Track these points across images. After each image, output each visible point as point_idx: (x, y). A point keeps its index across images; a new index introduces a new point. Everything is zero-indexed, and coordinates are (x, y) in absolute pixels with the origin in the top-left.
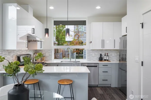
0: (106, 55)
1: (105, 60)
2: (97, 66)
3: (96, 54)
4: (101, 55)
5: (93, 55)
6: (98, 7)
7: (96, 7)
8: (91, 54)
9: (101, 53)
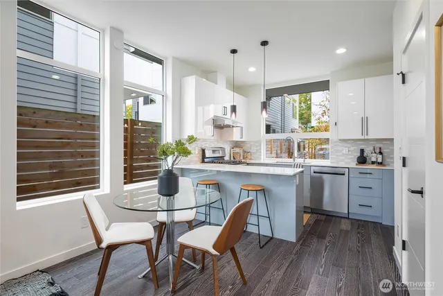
0: (378, 151)
1: (373, 163)
2: (344, 174)
3: (352, 148)
4: (362, 151)
5: (345, 151)
6: (341, 51)
7: (337, 49)
8: (340, 148)
9: (362, 147)
